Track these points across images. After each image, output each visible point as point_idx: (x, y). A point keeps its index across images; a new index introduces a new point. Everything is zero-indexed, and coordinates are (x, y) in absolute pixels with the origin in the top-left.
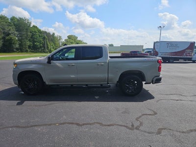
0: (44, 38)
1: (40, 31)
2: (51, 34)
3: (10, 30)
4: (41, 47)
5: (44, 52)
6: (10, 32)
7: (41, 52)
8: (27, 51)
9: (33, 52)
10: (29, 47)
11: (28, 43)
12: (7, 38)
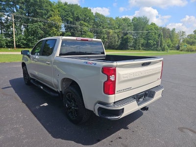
0: (159, 35)
1: (156, 28)
2: (171, 30)
3: (128, 30)
4: (154, 45)
5: (157, 50)
6: (128, 32)
7: (153, 50)
8: (139, 49)
9: (145, 50)
10: (142, 45)
11: (142, 41)
12: (125, 37)
